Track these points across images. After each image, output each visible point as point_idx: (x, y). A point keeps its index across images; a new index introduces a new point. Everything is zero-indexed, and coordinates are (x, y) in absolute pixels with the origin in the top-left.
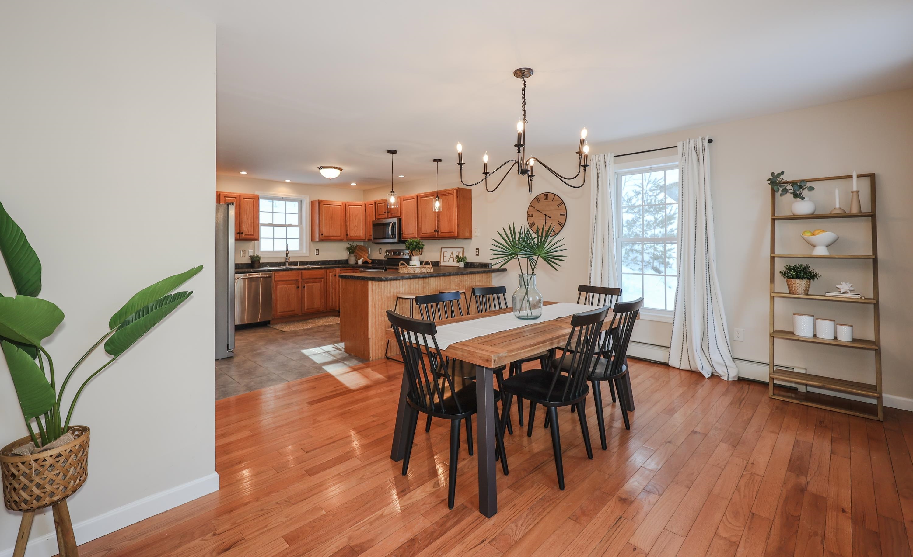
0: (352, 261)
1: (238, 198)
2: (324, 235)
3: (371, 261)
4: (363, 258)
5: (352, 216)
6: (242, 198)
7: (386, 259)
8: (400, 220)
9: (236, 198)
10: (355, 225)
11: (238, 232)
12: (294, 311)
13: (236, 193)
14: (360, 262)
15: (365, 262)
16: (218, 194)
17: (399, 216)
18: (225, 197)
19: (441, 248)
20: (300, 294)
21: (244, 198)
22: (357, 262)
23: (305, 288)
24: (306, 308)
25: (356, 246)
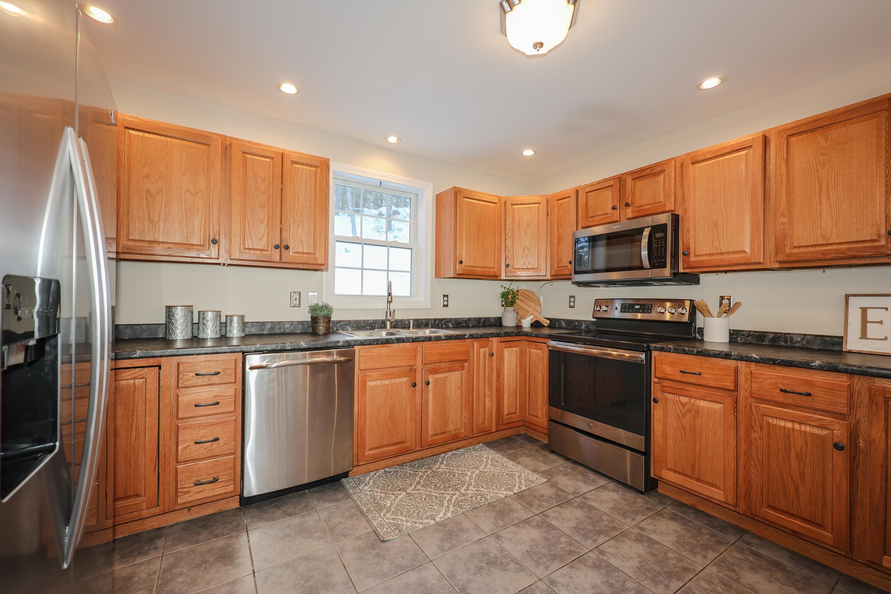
0: (509, 321)
1: (278, 160)
2: (464, 264)
3: (548, 322)
4: (532, 316)
5: (519, 225)
6: (287, 162)
7: (595, 320)
8: (676, 219)
9: (272, 158)
10: (525, 246)
11: (278, 243)
12: (404, 442)
13: (275, 148)
14: (526, 323)
15: (536, 325)
16: (228, 143)
17: (673, 209)
18: (244, 153)
19: (847, 296)
20: (418, 401)
21: (293, 162)
22: (520, 321)
23: (430, 386)
24: (431, 432)
25: (518, 291)
